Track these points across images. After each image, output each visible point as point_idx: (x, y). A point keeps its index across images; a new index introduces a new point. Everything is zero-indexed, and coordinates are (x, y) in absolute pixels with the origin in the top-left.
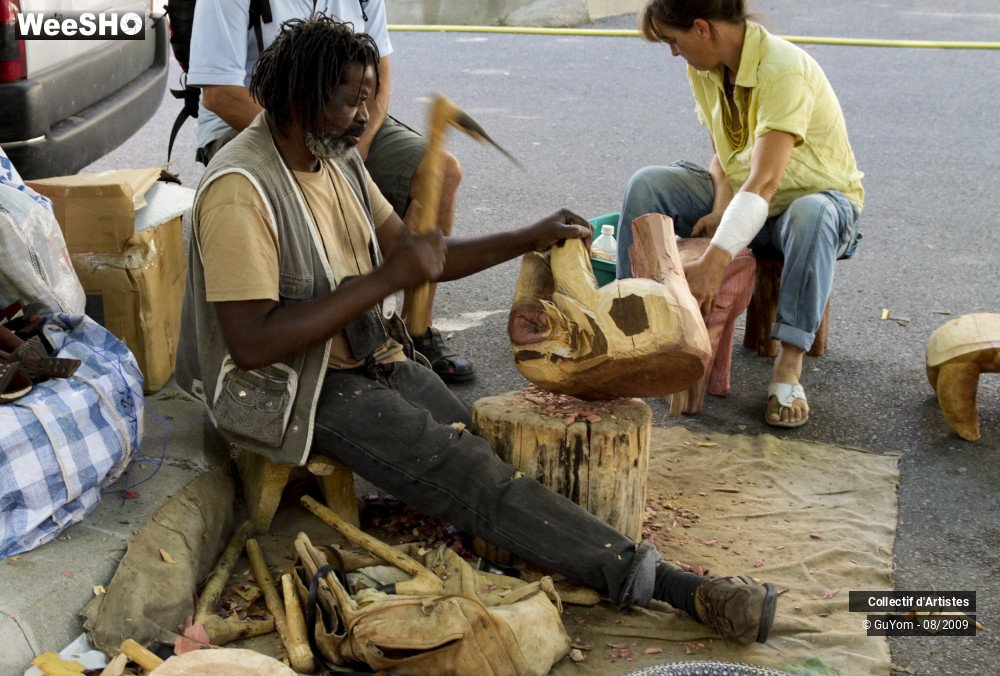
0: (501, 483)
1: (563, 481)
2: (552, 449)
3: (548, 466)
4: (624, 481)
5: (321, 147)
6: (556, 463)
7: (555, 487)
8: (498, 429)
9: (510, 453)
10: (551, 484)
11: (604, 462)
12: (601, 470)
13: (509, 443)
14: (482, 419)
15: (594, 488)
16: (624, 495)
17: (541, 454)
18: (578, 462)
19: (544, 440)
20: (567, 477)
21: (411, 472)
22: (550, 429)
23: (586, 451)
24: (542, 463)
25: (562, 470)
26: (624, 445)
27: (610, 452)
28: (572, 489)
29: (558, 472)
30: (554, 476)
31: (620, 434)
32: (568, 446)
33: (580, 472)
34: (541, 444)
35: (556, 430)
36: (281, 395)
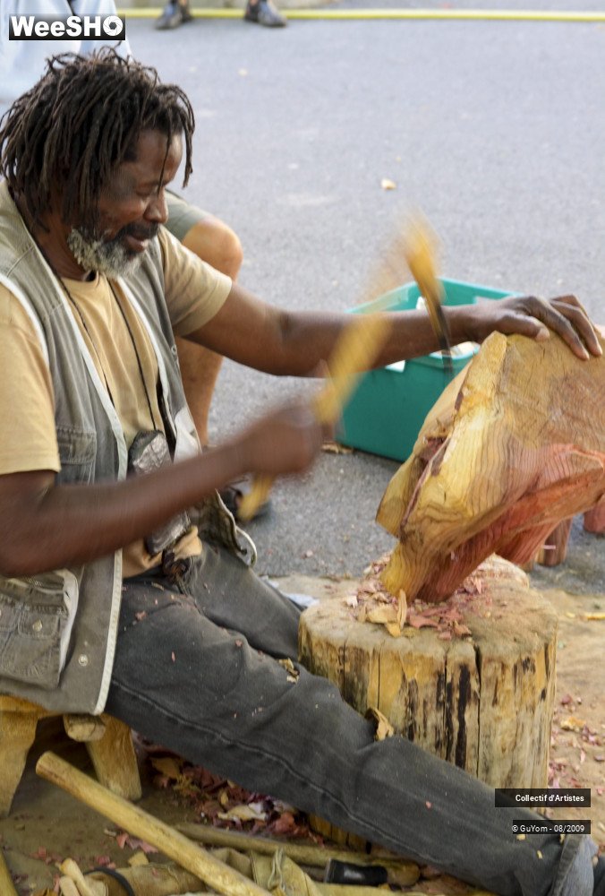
0: (360, 747)
1: (443, 729)
2: (426, 686)
3: (420, 710)
4: (528, 722)
5: (90, 253)
6: (432, 705)
7: (431, 739)
8: (343, 659)
9: (363, 692)
10: (425, 735)
11: (501, 699)
12: (497, 711)
13: (360, 678)
14: (319, 644)
15: (488, 736)
16: (528, 741)
17: (410, 693)
18: (463, 703)
19: (414, 674)
20: (449, 723)
21: (225, 732)
22: (422, 657)
23: (474, 686)
24: (412, 706)
25: (441, 714)
26: (528, 672)
27: (509, 686)
28: (455, 741)
29: (436, 718)
30: (429, 723)
31: (524, 658)
32: (449, 680)
33: (467, 716)
34: (409, 680)
35: (432, 659)
36: (55, 611)
